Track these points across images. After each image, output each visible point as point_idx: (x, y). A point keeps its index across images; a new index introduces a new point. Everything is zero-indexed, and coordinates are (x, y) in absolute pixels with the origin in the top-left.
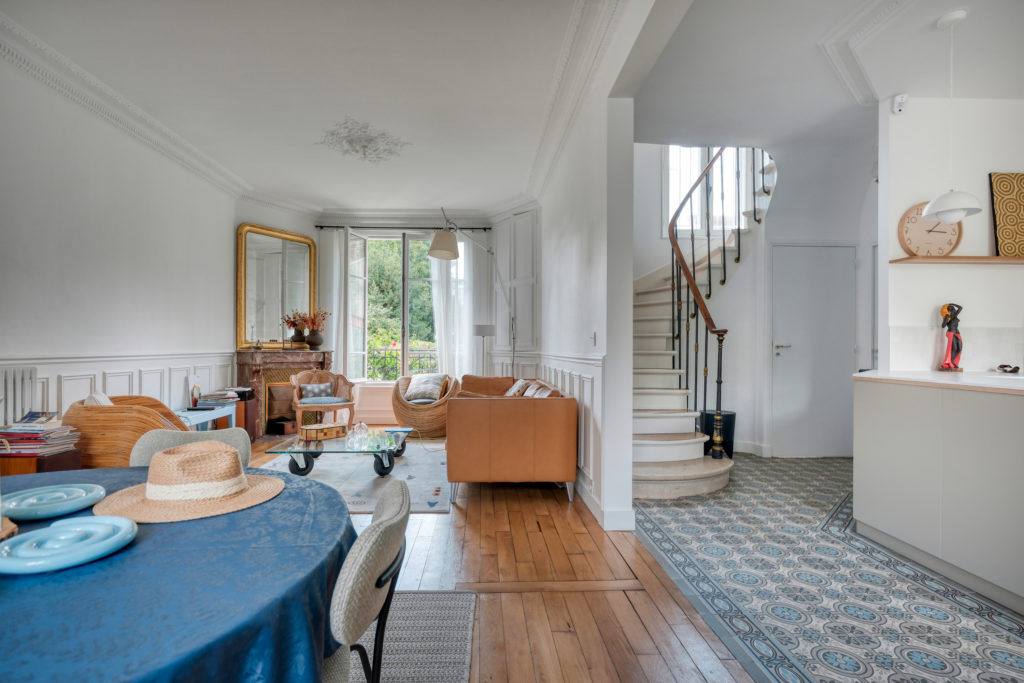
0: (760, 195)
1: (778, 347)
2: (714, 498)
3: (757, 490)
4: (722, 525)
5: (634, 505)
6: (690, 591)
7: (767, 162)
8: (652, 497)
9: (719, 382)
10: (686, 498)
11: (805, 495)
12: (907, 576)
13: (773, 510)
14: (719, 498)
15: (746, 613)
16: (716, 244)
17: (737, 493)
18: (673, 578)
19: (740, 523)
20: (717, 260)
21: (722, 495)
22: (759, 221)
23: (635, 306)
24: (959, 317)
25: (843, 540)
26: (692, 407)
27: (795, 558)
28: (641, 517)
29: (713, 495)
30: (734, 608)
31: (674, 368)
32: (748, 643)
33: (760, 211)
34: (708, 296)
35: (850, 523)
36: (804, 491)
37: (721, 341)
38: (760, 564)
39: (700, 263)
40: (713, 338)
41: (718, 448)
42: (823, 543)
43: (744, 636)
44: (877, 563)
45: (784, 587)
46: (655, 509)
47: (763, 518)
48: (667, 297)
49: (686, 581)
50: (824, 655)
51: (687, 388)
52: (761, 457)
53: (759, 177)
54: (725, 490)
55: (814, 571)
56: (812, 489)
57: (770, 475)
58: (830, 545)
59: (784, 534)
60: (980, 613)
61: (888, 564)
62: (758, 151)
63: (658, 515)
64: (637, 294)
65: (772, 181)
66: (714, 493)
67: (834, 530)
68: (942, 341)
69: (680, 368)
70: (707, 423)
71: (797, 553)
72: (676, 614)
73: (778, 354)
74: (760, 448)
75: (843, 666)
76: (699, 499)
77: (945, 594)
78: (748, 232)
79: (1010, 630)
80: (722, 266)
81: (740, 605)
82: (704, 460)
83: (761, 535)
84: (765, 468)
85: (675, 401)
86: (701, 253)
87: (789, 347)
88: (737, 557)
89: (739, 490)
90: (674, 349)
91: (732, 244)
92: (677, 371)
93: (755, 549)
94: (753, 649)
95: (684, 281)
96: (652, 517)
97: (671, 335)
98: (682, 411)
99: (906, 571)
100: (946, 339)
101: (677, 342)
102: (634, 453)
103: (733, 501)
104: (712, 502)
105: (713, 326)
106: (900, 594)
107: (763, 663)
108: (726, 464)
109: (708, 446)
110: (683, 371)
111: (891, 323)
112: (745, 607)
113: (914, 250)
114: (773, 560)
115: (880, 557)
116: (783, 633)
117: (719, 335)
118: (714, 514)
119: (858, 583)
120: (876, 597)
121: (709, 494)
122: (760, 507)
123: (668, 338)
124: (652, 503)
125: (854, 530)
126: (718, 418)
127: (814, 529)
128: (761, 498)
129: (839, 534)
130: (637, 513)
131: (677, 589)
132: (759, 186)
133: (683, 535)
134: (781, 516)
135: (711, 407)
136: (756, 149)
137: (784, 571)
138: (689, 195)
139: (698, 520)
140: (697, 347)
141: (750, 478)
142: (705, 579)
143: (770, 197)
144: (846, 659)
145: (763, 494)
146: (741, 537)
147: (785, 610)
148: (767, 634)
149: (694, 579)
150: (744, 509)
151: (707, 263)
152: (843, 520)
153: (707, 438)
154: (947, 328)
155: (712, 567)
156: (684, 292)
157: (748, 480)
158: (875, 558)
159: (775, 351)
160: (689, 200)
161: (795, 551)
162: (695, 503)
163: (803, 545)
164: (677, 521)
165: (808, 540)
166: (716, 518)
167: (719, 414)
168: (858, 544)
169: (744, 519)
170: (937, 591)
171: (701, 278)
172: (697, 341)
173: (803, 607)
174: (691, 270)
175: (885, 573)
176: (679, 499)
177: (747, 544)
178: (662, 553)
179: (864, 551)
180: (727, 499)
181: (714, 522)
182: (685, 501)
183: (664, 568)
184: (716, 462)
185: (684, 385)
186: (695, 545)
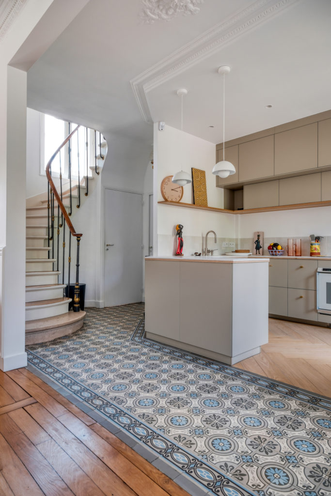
0: (99, 159)
1: (107, 245)
2: (76, 335)
3: (98, 326)
4: (82, 349)
5: (26, 350)
6: (66, 393)
7: (103, 141)
8: (37, 342)
9: (78, 266)
10: (59, 338)
11: (121, 324)
12: (167, 353)
13: (107, 335)
14: (79, 335)
15: (100, 395)
16: (75, 183)
17: (89, 330)
18: (56, 388)
19: (92, 346)
20: (75, 193)
21: (80, 332)
22: (98, 173)
23: (27, 218)
24: (182, 230)
25: (141, 343)
26: (61, 282)
27: (120, 357)
28: (31, 357)
29: (75, 334)
30: (93, 394)
31: (49, 258)
32: (102, 411)
33: (99, 167)
34: (70, 214)
35: (144, 334)
36: (121, 323)
37: (79, 241)
38: (104, 366)
39: (65, 193)
40: (74, 239)
41: (77, 306)
42: (132, 346)
43: (99, 408)
44: (156, 350)
45: (117, 374)
46: (40, 350)
47: (103, 340)
48: (45, 213)
49: (64, 388)
50: (139, 402)
51: (58, 270)
52: (99, 308)
53: (98, 148)
54: (82, 329)
55: (130, 362)
56: (125, 321)
57: (104, 317)
58: (136, 347)
59: (114, 346)
60: (193, 361)
61: (159, 350)
62: (98, 133)
63: (42, 353)
64: (27, 210)
65: (105, 152)
66: (76, 332)
67: (137, 339)
68: (177, 242)
69: (53, 258)
70: (70, 291)
71: (122, 355)
72: (59, 410)
73: (108, 249)
74: (99, 303)
75: (147, 405)
76: (67, 337)
77: (181, 357)
78: (93, 179)
79: (203, 365)
80: (78, 197)
81: (96, 391)
82: (69, 313)
83: (103, 350)
84: (102, 314)
85: (51, 280)
86: (66, 188)
87: (113, 245)
88: (92, 365)
89: (89, 328)
90: (49, 246)
91: (83, 185)
92: (51, 260)
93: (101, 358)
94: (105, 413)
95: (56, 203)
96: (38, 355)
97: (47, 237)
98: (55, 285)
99: (166, 350)
100: (178, 241)
101: (51, 242)
102: (26, 315)
103: (86, 335)
104: (75, 338)
105: (74, 232)
106: (165, 362)
107: (111, 418)
108: (82, 314)
109: (71, 305)
110: (55, 260)
111: (158, 233)
112: (98, 392)
113: (167, 198)
114: (110, 362)
115: (156, 347)
116: (119, 399)
117: (78, 237)
118: (77, 344)
119: (150, 362)
120: (157, 366)
121: (73, 333)
122: (101, 335)
123: (45, 239)
124: (37, 346)
125: (145, 337)
126: (77, 287)
127: (128, 341)
128: (101, 330)
129: (139, 341)
130: (28, 355)
131: (59, 394)
132: (98, 153)
133: (59, 361)
134: (112, 338)
135: (73, 281)
136: (97, 132)
137: (116, 366)
138: (59, 150)
139: (68, 350)
140: (64, 245)
141: (94, 320)
142: (76, 383)
143: (104, 160)
144: (148, 400)
145: (102, 328)
146: (93, 353)
147: (119, 386)
148: (111, 402)
149: (68, 385)
150: (93, 338)
151: (69, 194)
152: (140, 333)
153: (70, 300)
154: (178, 236)
155: (79, 375)
156: (56, 210)
157: (94, 322)
158: (155, 348)
159: (106, 248)
160: (59, 152)
161: (120, 354)
162: (65, 340)
163: (124, 350)
164: (55, 354)
165: (126, 347)
166: (78, 346)
167: (77, 285)
168: (147, 343)
169: (93, 343)
170: (178, 356)
171: (66, 202)
172: (64, 241)
173: (126, 381)
174: (60, 197)
175: (159, 354)
176: (55, 340)
177: (97, 356)
178: (47, 376)
179: (150, 346)
180: (84, 335)
181: (77, 349)
182: (59, 340)
183: (50, 384)
184: (76, 314)
185: (56, 269)
186: (67, 365)
